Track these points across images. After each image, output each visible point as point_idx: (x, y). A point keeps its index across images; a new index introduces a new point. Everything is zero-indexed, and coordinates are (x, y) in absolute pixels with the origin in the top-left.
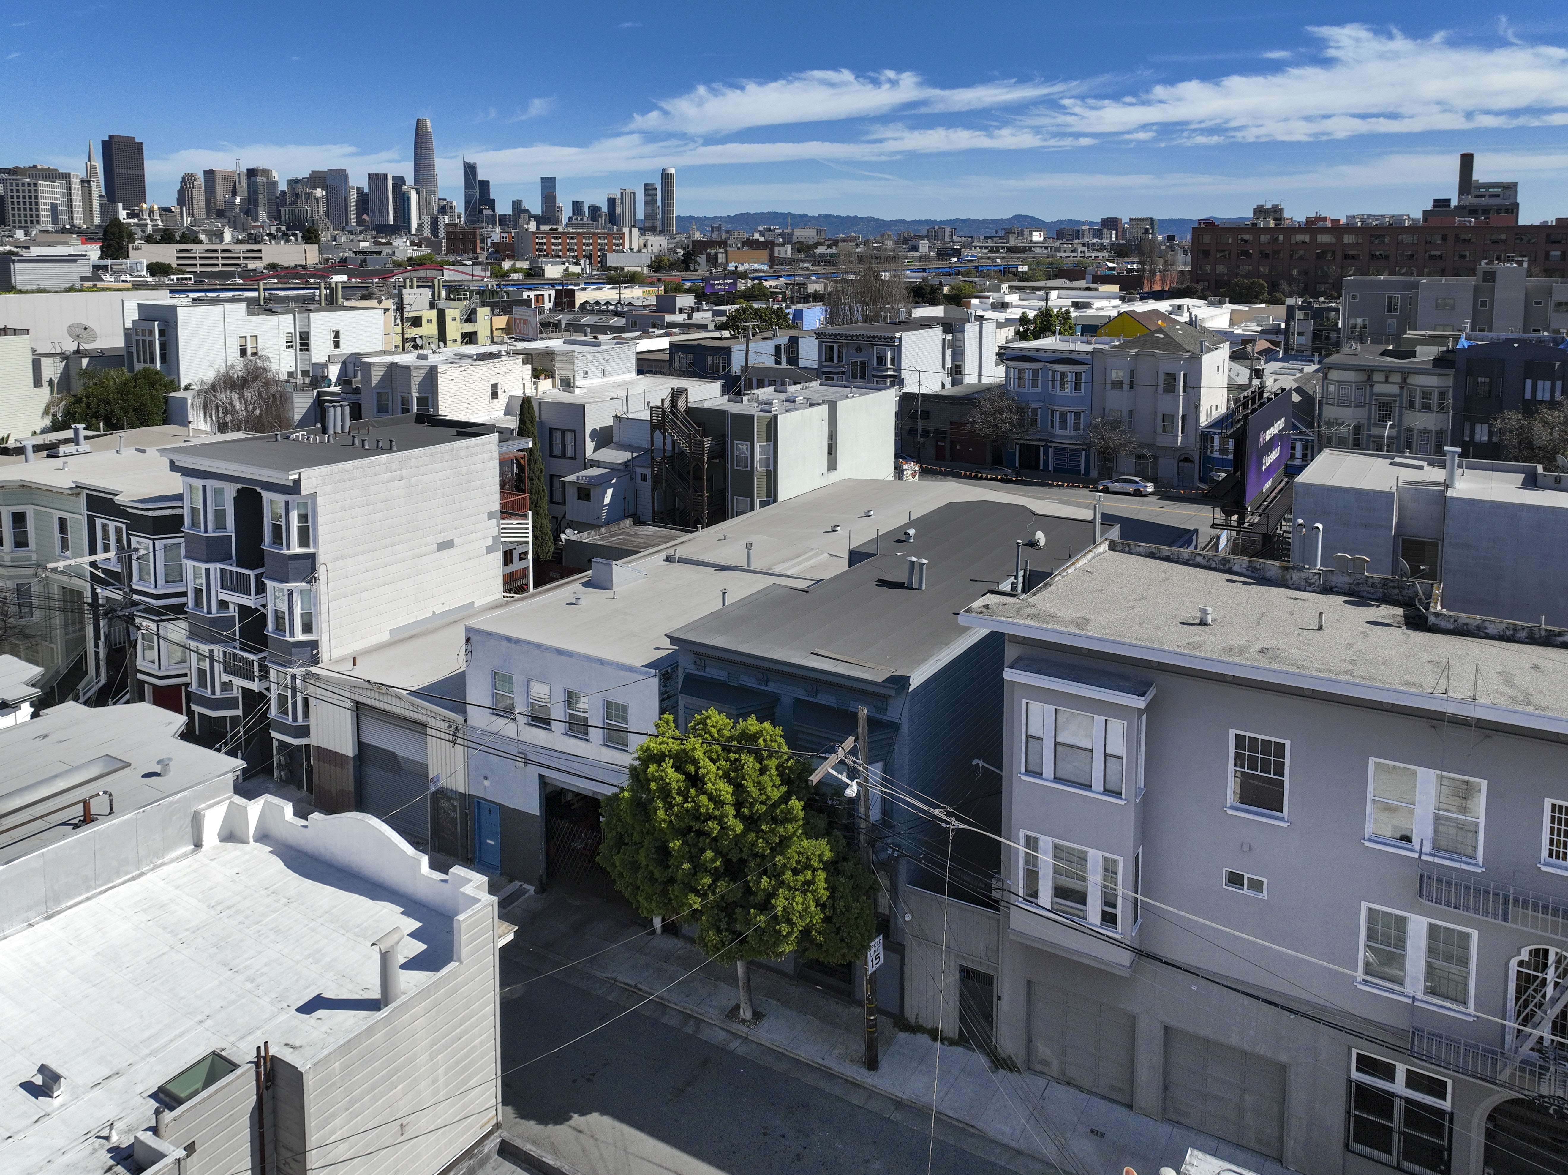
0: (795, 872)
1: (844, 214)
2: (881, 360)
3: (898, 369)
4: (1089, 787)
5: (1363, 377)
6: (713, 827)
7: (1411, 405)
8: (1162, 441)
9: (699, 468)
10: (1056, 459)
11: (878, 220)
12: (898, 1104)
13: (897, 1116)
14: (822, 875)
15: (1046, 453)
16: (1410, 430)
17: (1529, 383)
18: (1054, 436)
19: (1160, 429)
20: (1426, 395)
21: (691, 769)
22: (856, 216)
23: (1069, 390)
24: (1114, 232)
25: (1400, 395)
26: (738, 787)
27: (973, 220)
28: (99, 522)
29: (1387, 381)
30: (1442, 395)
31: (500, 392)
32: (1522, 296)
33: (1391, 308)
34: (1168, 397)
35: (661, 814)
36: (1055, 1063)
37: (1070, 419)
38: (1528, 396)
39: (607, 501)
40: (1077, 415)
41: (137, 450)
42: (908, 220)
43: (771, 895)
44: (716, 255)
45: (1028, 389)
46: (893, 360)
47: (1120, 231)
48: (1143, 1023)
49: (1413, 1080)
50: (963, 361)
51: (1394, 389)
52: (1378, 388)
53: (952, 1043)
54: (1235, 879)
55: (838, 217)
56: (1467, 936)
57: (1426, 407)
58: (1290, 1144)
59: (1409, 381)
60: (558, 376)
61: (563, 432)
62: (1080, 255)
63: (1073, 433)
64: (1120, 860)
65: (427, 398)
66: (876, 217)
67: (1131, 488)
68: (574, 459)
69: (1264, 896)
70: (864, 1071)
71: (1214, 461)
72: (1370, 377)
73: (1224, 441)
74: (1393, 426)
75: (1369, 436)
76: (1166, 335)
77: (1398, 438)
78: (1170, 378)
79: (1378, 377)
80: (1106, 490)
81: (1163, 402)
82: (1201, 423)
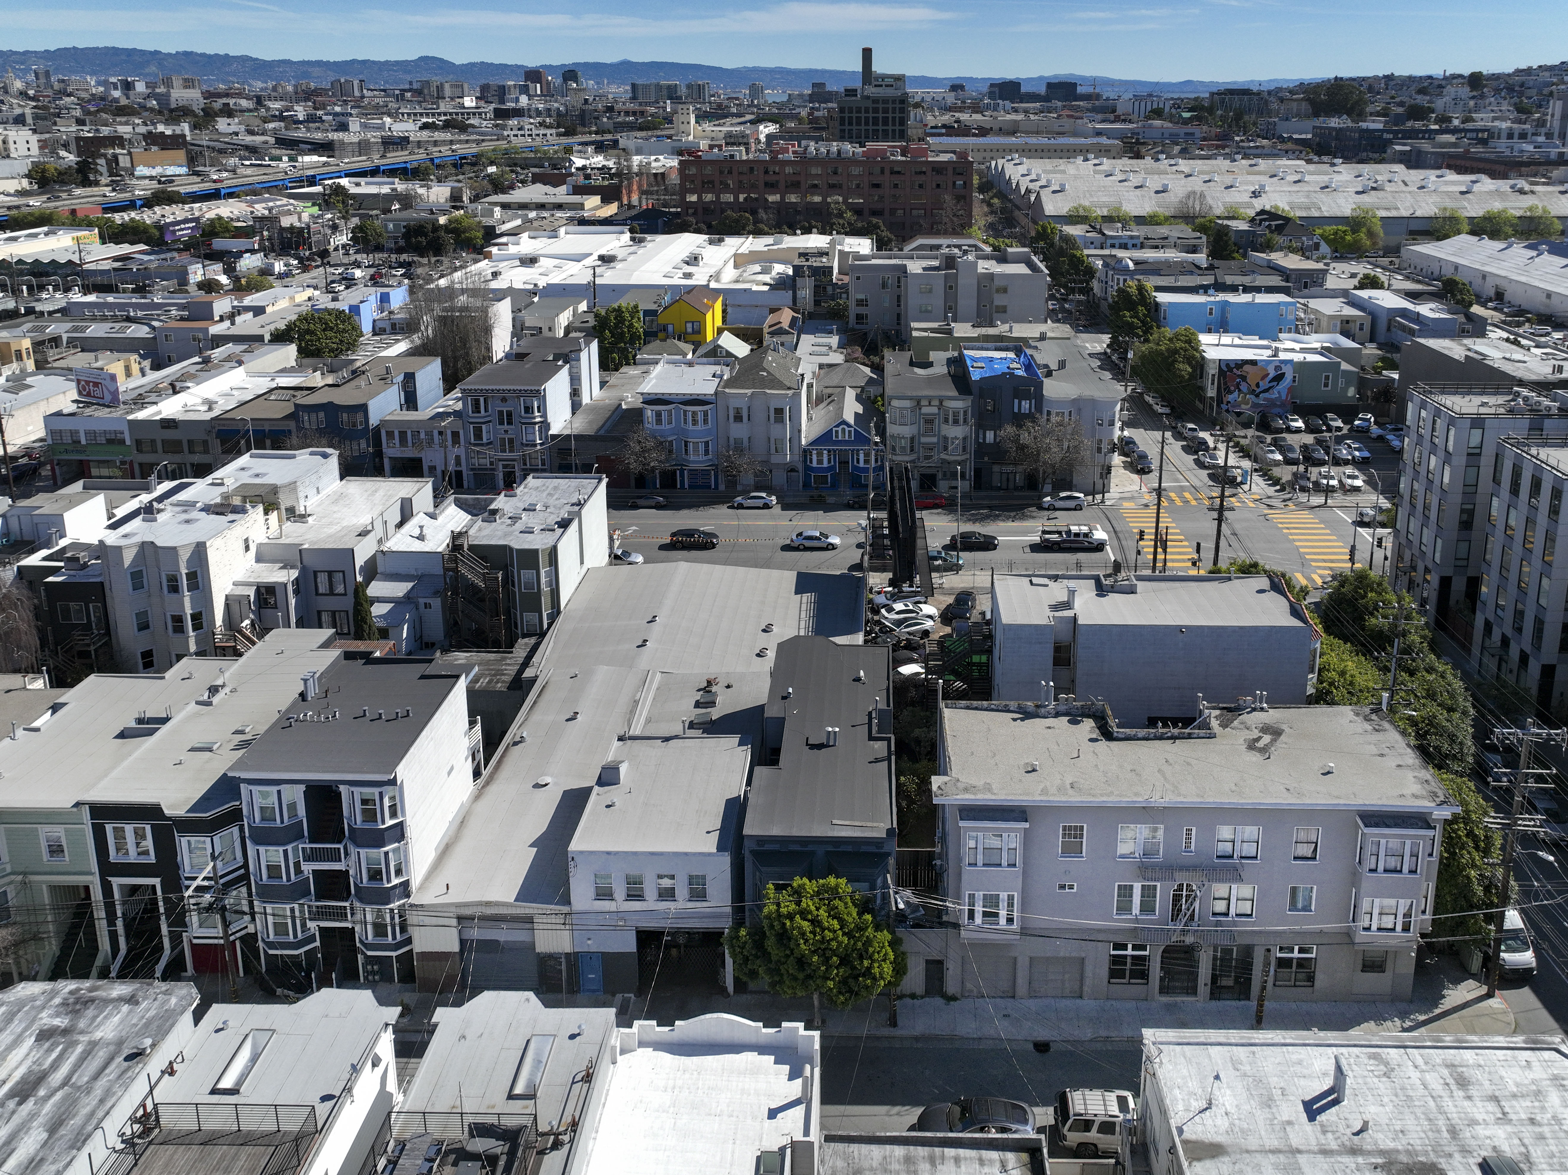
0: (878, 953)
1: (210, 51)
2: (528, 409)
3: (545, 416)
4: (1000, 865)
5: (914, 403)
6: (834, 944)
7: (946, 421)
8: (775, 459)
9: (495, 601)
10: (689, 479)
11: (257, 59)
12: (917, 1039)
13: (920, 1045)
14: (889, 949)
15: (682, 476)
16: (946, 438)
17: (1016, 401)
18: (689, 462)
19: (773, 451)
20: (956, 414)
21: (810, 917)
22: (227, 55)
23: (700, 427)
24: (538, 85)
25: (939, 414)
26: (841, 921)
27: (374, 62)
28: (109, 828)
29: (930, 405)
30: (965, 412)
31: (251, 543)
32: (975, 282)
33: (884, 285)
34: (778, 426)
35: (803, 946)
36: (975, 990)
37: (701, 447)
38: (1016, 410)
39: (405, 635)
40: (707, 443)
41: (25, 729)
42: (295, 60)
43: (869, 969)
44: (115, 157)
45: (665, 426)
46: (539, 408)
47: (544, 83)
48: (1020, 959)
49: (1135, 948)
50: (580, 385)
51: (935, 410)
52: (925, 410)
53: (922, 997)
54: (1062, 887)
55: (203, 55)
56: (1155, 887)
57: (956, 422)
58: (1085, 989)
59: (944, 403)
60: (283, 507)
61: (330, 574)
62: (527, 133)
63: (705, 458)
64: (1016, 894)
65: (196, 572)
66: (254, 56)
67: (760, 503)
68: (345, 594)
69: (1075, 890)
70: (892, 1029)
71: (813, 469)
72: (919, 402)
73: (820, 454)
74: (934, 436)
75: (920, 443)
76: (768, 372)
77: (938, 443)
78: (779, 411)
79: (924, 402)
80: (741, 507)
81: (775, 430)
82: (803, 442)
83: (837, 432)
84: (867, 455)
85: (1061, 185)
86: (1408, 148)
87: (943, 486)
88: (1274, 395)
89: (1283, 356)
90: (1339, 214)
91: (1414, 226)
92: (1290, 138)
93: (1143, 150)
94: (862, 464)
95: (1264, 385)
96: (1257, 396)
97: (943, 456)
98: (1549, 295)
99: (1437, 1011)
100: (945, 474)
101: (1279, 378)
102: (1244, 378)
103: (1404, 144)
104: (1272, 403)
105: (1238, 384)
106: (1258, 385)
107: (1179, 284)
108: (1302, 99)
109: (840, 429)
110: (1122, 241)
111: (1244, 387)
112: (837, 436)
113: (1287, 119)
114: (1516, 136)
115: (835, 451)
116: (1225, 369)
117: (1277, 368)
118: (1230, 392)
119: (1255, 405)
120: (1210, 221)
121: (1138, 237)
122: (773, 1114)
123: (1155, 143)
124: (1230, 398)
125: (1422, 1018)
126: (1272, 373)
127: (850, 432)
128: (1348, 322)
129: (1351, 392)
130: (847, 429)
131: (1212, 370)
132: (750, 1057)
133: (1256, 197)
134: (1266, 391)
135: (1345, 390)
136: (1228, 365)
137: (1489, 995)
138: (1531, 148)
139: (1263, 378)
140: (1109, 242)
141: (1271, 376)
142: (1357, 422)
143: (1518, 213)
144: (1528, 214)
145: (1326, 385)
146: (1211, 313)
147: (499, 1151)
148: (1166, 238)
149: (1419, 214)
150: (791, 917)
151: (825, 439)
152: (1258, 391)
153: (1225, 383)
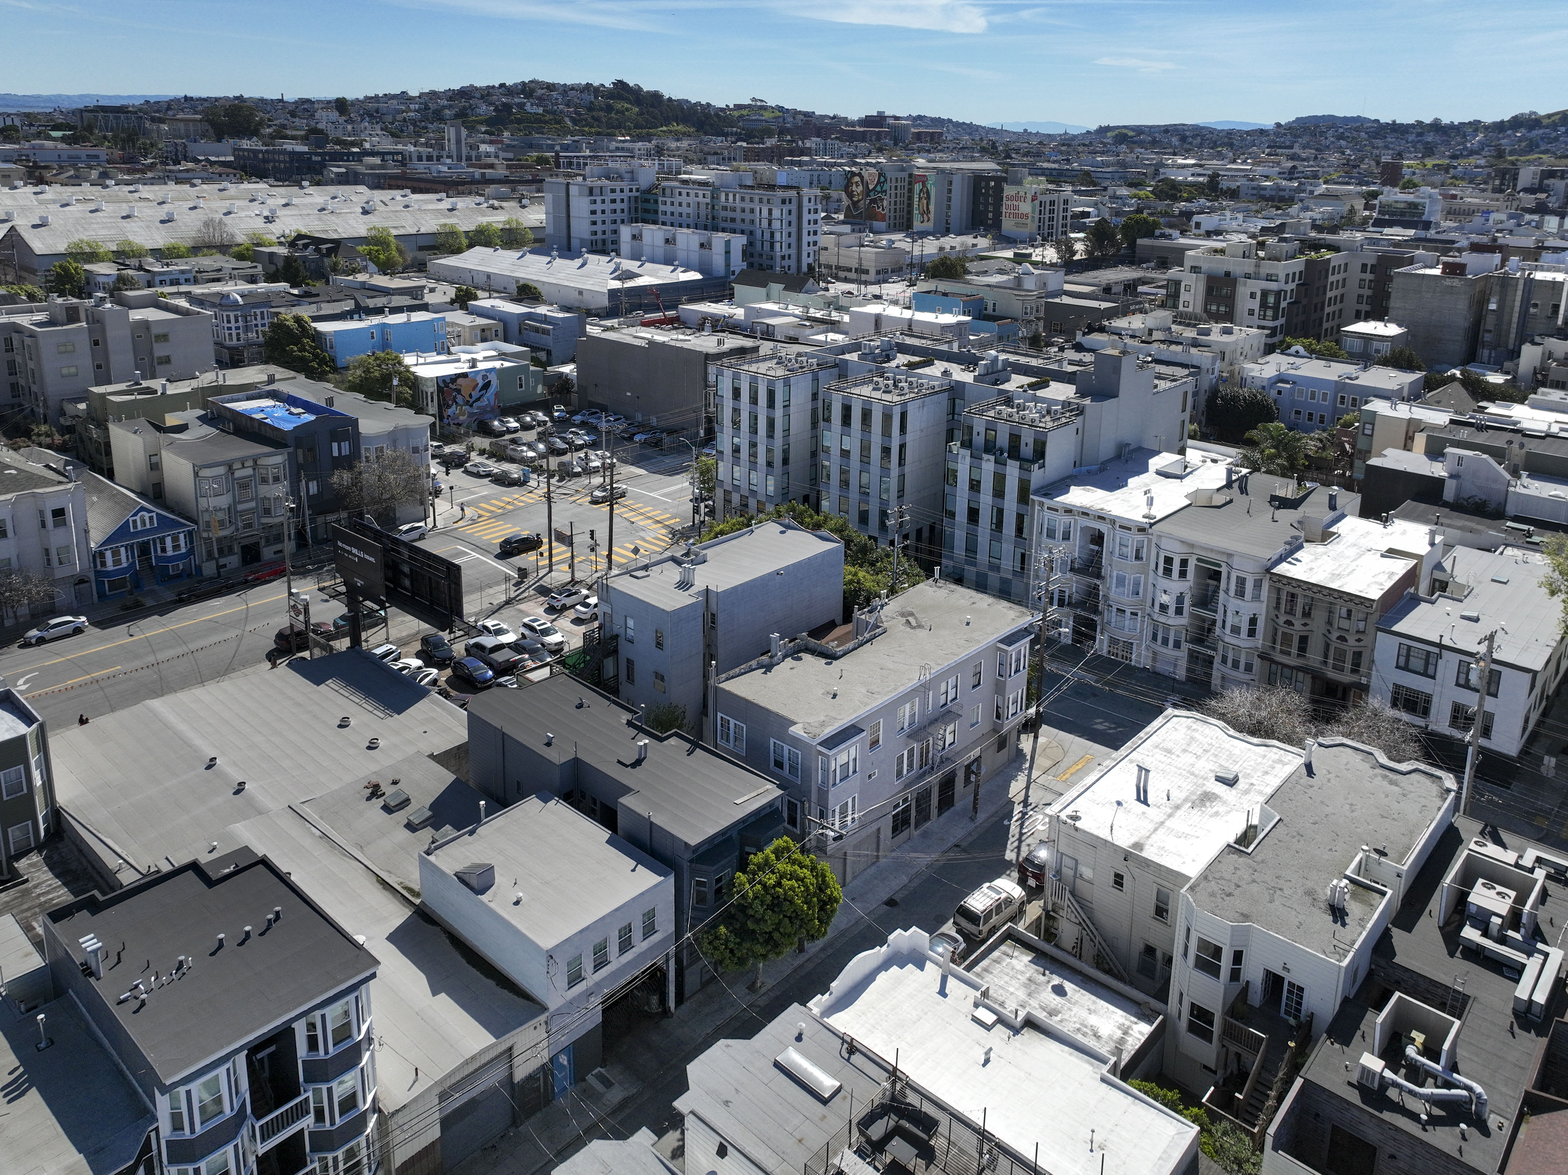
4: (848, 776)
5: (226, 469)
7: (263, 480)
8: (61, 573)
12: (824, 949)
13: (831, 951)
16: (266, 500)
17: (335, 445)
19: (55, 563)
20: (274, 471)
25: (254, 475)
29: (243, 467)
30: (284, 467)
32: (128, 332)
34: (61, 531)
38: (336, 454)
48: (848, 852)
49: (904, 802)
51: (249, 472)
52: (238, 474)
54: (870, 777)
56: (914, 748)
57: (275, 479)
58: (880, 852)
59: (259, 462)
64: (856, 795)
67: (69, 628)
69: (876, 775)
71: (108, 574)
72: (230, 467)
73: (116, 553)
74: (252, 500)
75: (236, 512)
76: (16, 469)
77: (257, 507)
78: (59, 513)
79: (237, 465)
80: (41, 641)
81: (56, 538)
82: (93, 545)
83: (135, 522)
84: (175, 539)
85: (41, 218)
86: (343, 170)
87: (268, 553)
88: (484, 402)
89: (481, 366)
90: (356, 235)
91: (422, 243)
92: (207, 160)
93: (48, 175)
94: (170, 553)
95: (476, 394)
96: (471, 406)
97: (265, 520)
98: (581, 292)
99: (1028, 757)
100: (267, 540)
101: (487, 386)
102: (459, 391)
103: (339, 167)
104: (484, 411)
105: (455, 397)
106: (471, 396)
107: (322, 313)
108: (201, 120)
109: (138, 518)
110: (172, 277)
111: (459, 399)
112: (135, 527)
113: (195, 141)
114: (424, 158)
115: (132, 546)
116: (442, 385)
117: (485, 377)
118: (449, 407)
119: (471, 415)
120: (248, 249)
121: (190, 271)
122: (942, 993)
123: (61, 167)
124: (450, 411)
125: (1027, 765)
126: (481, 383)
127: (151, 518)
128: (483, 330)
129: (540, 389)
130: (147, 515)
131: (431, 389)
132: (882, 977)
133: (270, 222)
134: (478, 400)
135: (535, 387)
136: (444, 381)
137: (1036, 737)
138: (445, 169)
139: (474, 389)
140: (157, 279)
141: (480, 385)
142: (556, 414)
143: (501, 226)
144: (508, 226)
145: (521, 386)
146: (373, 337)
147: (892, 1123)
148: (220, 270)
149: (423, 231)
150: (779, 884)
151: (121, 533)
152: (471, 401)
153: (444, 399)
